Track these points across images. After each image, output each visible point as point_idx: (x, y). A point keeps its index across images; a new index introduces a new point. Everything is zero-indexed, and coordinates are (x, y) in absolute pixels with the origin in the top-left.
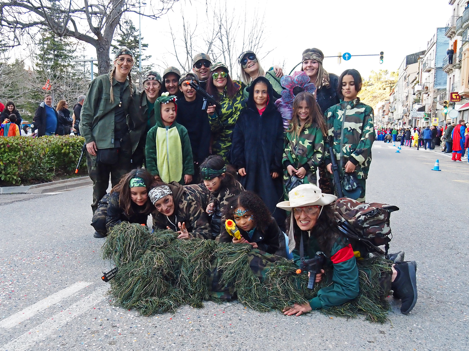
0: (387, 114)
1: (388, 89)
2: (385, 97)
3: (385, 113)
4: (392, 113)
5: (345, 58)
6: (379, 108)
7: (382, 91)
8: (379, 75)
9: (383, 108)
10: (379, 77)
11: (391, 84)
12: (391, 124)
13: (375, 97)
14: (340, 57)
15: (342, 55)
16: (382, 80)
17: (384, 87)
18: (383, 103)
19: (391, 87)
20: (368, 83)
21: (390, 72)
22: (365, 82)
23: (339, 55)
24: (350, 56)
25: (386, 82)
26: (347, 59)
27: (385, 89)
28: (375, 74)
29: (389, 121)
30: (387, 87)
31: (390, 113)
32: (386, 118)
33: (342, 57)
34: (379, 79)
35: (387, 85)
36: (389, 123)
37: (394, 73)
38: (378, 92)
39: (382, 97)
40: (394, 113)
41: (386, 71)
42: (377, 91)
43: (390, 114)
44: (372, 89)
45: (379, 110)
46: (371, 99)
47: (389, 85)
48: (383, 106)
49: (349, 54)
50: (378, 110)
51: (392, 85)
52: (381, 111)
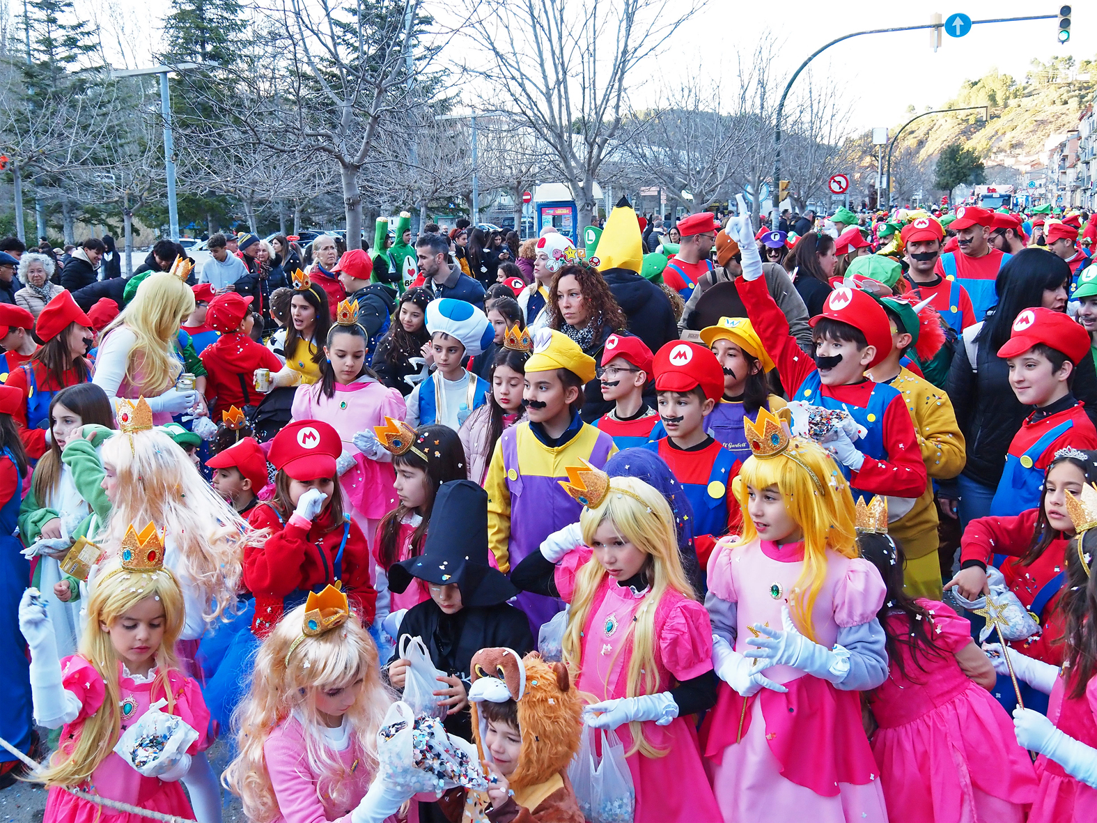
0: (1074, 166)
1: (1074, 103)
2: (1065, 122)
3: (1067, 164)
4: (1087, 163)
5: (952, 31)
6: (1052, 150)
7: (1059, 108)
8: (1051, 71)
9: (1062, 151)
10: (1050, 75)
11: (1080, 90)
12: (1085, 191)
13: (1042, 122)
14: (938, 26)
15: (944, 22)
16: (1059, 81)
17: (1065, 97)
18: (1063, 137)
19: (1082, 97)
20: (1025, 88)
21: (1079, 60)
22: (1018, 87)
23: (934, 23)
24: (967, 24)
25: (1069, 84)
26: (958, 33)
27: (1066, 103)
28: (1041, 68)
29: (1079, 183)
30: (1072, 97)
31: (1079, 163)
32: (1071, 176)
33: (943, 28)
34: (1050, 79)
35: (1073, 93)
36: (1078, 187)
37: (1088, 62)
38: (1048, 111)
39: (1059, 122)
40: (1092, 163)
41: (1070, 59)
42: (1046, 108)
43: (1080, 166)
44: (1034, 103)
45: (1052, 156)
46: (1031, 127)
47: (1077, 92)
48: (1063, 146)
49: (964, 18)
50: (1049, 153)
51: (1083, 92)
52: (1057, 158)
